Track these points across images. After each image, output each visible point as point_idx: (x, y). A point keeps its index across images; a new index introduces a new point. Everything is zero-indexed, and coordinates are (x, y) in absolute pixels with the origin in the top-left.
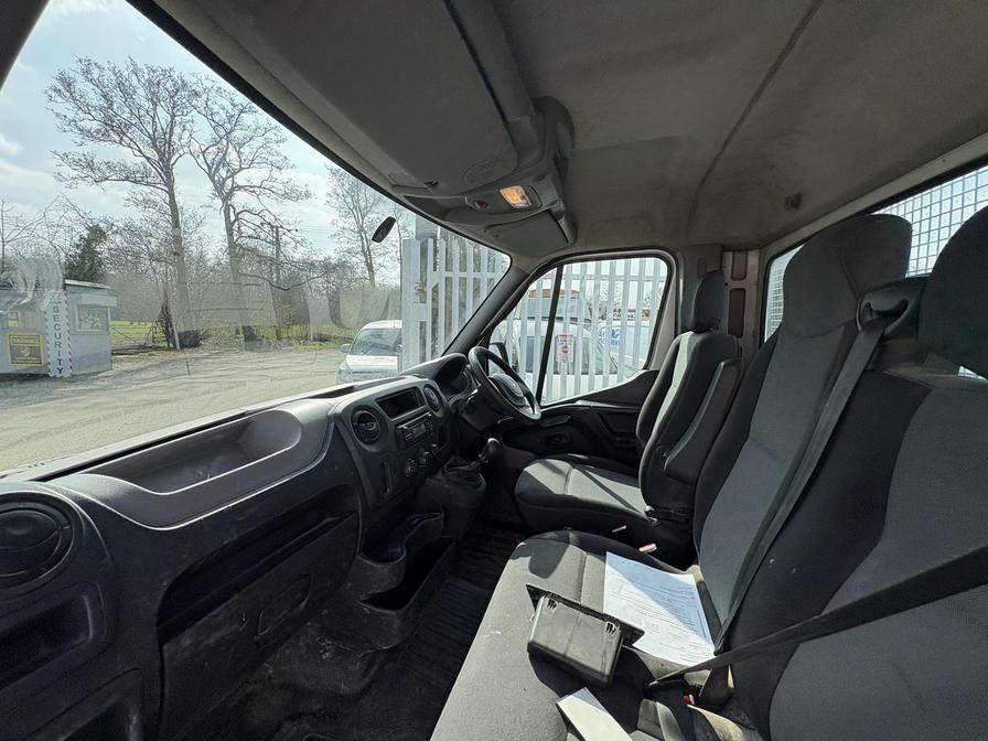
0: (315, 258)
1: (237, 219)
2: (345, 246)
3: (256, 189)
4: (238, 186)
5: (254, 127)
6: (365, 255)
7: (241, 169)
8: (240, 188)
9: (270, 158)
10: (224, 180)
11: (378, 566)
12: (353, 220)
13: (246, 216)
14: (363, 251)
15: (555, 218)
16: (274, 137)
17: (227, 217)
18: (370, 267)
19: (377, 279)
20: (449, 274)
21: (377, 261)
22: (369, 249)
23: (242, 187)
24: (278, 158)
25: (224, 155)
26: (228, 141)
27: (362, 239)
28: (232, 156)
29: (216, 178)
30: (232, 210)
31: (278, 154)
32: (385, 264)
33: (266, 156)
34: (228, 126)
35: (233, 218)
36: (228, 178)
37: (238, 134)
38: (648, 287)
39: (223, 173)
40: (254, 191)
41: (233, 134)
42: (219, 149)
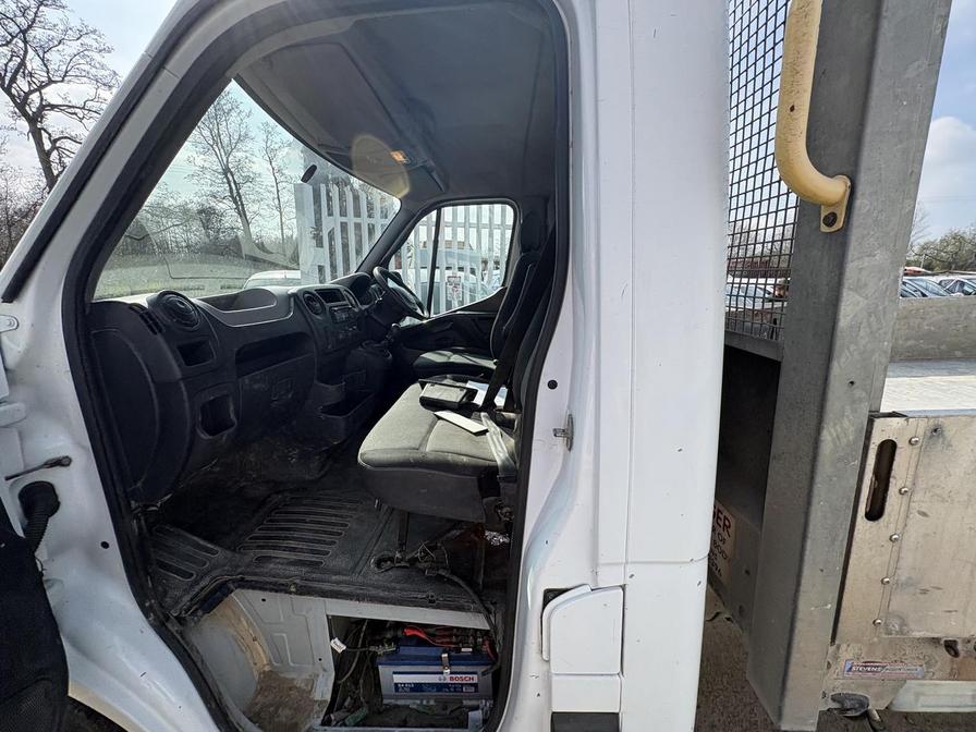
0: (172, 201)
1: (54, 148)
2: (207, 189)
3: (77, 110)
4: (49, 105)
5: (62, 27)
6: (236, 202)
7: (51, 82)
8: (53, 107)
9: (93, 71)
10: (27, 95)
11: (330, 387)
12: (215, 159)
13: (67, 144)
14: (232, 196)
15: (429, 171)
16: (95, 45)
17: (39, 143)
18: (242, 213)
19: (253, 229)
20: (344, 219)
21: (250, 208)
22: (238, 193)
23: (57, 106)
24: (106, 73)
25: (23, 60)
26: (25, 42)
27: (229, 182)
28: (33, 63)
29: (13, 90)
30: (44, 135)
31: (103, 67)
32: (262, 212)
33: (87, 68)
34: (21, 20)
35: (47, 145)
36: (31, 92)
37: (37, 33)
38: (497, 234)
39: (22, 84)
40: (75, 114)
41: (31, 33)
42: (12, 51)
